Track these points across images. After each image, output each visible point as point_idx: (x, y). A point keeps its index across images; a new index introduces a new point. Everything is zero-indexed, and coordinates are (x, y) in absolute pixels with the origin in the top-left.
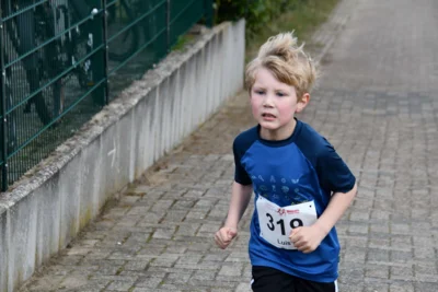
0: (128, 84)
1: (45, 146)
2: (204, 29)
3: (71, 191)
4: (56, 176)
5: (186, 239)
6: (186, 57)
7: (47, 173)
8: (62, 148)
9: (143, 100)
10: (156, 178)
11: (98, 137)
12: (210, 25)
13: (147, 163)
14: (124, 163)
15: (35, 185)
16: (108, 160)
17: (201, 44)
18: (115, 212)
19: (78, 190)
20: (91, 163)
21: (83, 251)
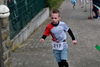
0: (35, 16)
1: (26, 24)
2: (44, 9)
4: (29, 27)
6: (42, 12)
7: (28, 26)
8: (28, 24)
10: (40, 28)
11: (33, 22)
12: (45, 8)
13: (38, 26)
14: (36, 26)
15: (27, 28)
16: (34, 25)
17: (44, 11)
18: (35, 32)
19: (31, 29)
20: (32, 25)
21: (32, 36)
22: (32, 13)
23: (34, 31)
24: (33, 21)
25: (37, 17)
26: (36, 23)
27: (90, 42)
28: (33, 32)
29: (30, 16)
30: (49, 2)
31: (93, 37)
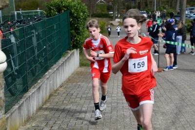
0: (52, 66)
1: (35, 81)
2: (69, 51)
3: (43, 91)
4: (40, 87)
5: (72, 103)
6: (66, 58)
7: (38, 87)
8: (39, 81)
9: (57, 69)
10: (61, 89)
11: (48, 78)
12: (70, 50)
13: (58, 86)
14: (53, 85)
15: (35, 90)
16: (50, 84)
17: (69, 55)
18: (52, 97)
19: (44, 91)
20: (47, 85)
21: (47, 106)
22: (46, 59)
23: (51, 95)
24: (48, 76)
25: (55, 67)
26: (54, 79)
27: (161, 118)
28: (48, 97)
29: (42, 66)
30: (78, 39)
31: (167, 108)
